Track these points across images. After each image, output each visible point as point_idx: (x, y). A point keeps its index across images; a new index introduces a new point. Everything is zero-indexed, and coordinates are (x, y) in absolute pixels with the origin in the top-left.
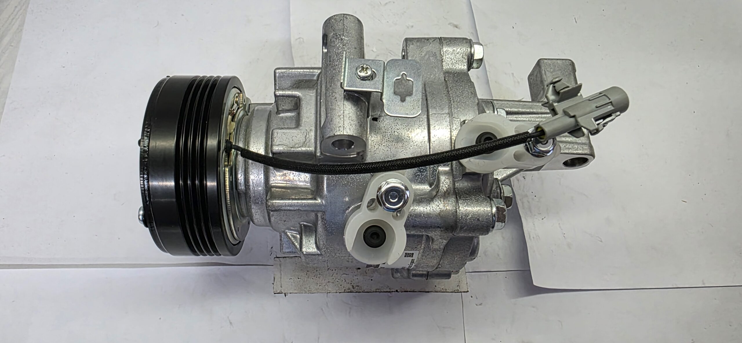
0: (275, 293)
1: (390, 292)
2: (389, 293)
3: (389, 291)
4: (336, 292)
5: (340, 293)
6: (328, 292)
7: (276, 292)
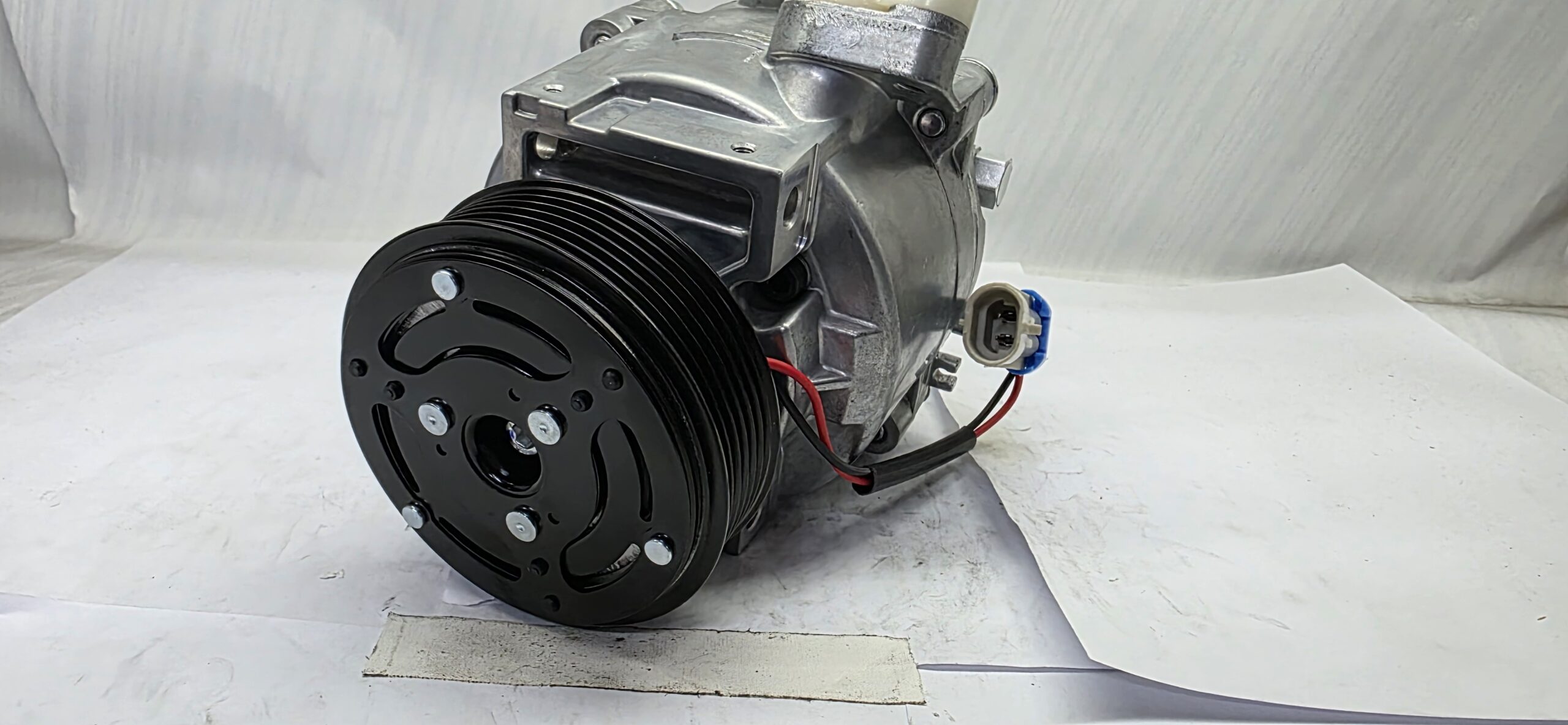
0: (366, 675)
1: (697, 694)
2: (696, 696)
3: (696, 691)
4: (542, 685)
5: (552, 686)
6: (520, 683)
7: (368, 673)
